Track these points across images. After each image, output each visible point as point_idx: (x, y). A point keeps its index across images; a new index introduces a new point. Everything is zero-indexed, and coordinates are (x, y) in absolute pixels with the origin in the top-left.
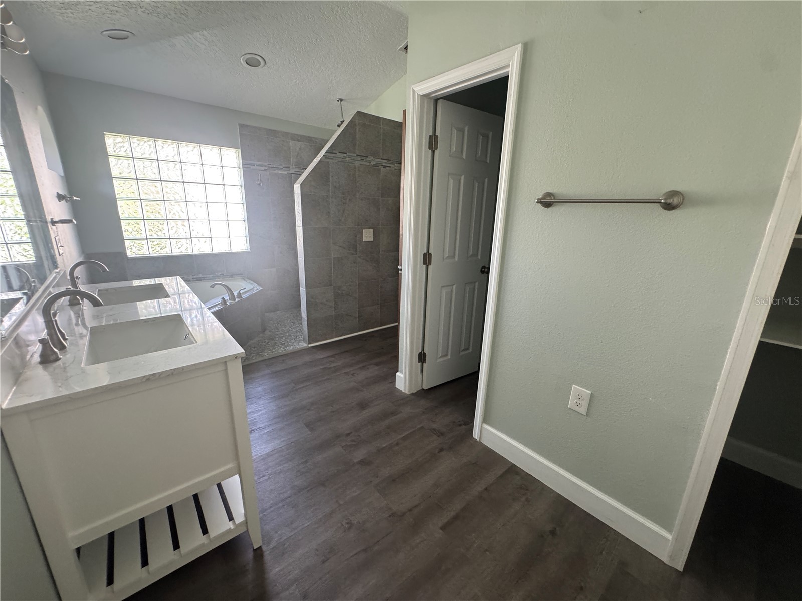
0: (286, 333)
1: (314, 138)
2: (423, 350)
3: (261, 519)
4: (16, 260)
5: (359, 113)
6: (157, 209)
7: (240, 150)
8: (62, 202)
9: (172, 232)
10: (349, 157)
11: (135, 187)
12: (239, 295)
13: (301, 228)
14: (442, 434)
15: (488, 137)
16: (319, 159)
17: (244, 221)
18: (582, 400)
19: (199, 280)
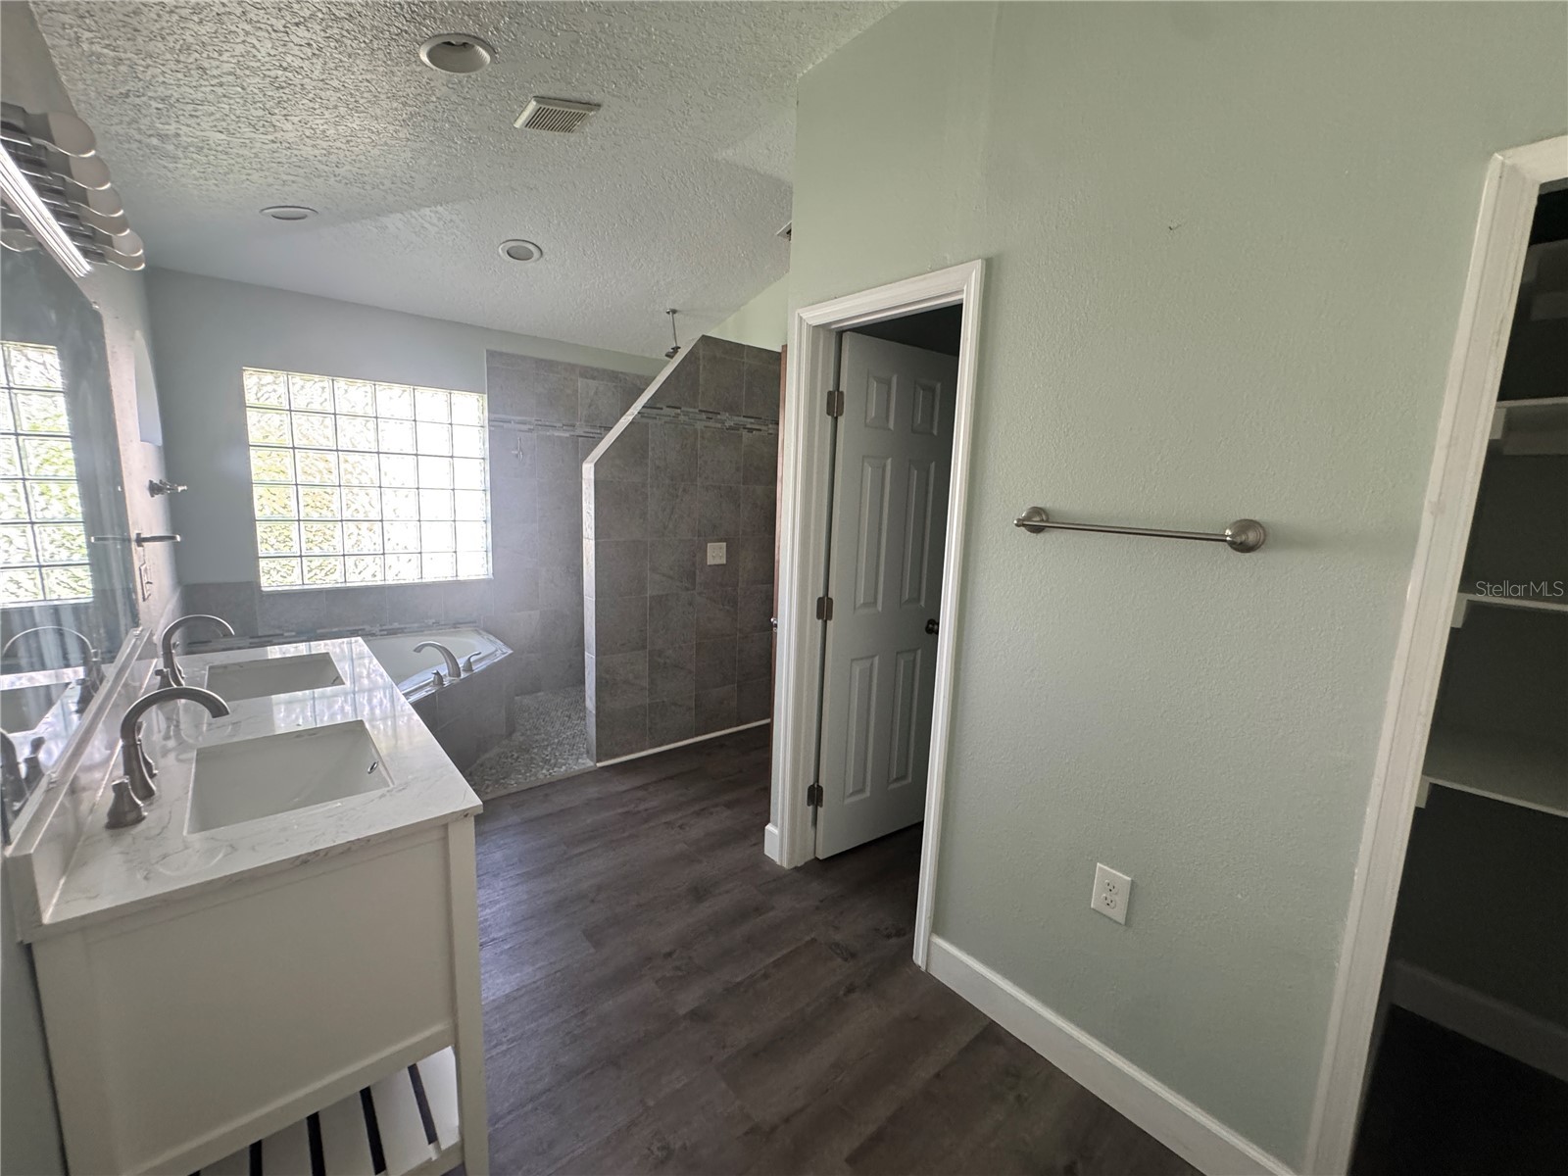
0: (554, 738)
1: (622, 373)
2: (817, 779)
3: (491, 1138)
4: (55, 597)
5: (705, 340)
6: (324, 502)
7: (486, 396)
8: (156, 496)
9: (349, 543)
10: (686, 414)
11: (288, 461)
12: (469, 666)
13: (593, 542)
14: (853, 955)
15: (933, 390)
16: (631, 418)
17: (485, 521)
18: (1116, 894)
19: (393, 632)
